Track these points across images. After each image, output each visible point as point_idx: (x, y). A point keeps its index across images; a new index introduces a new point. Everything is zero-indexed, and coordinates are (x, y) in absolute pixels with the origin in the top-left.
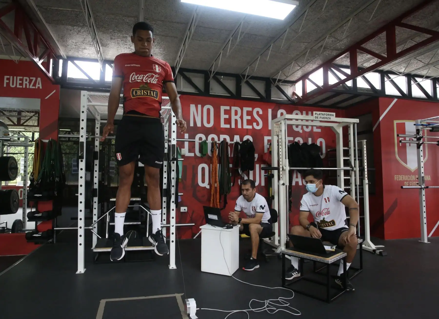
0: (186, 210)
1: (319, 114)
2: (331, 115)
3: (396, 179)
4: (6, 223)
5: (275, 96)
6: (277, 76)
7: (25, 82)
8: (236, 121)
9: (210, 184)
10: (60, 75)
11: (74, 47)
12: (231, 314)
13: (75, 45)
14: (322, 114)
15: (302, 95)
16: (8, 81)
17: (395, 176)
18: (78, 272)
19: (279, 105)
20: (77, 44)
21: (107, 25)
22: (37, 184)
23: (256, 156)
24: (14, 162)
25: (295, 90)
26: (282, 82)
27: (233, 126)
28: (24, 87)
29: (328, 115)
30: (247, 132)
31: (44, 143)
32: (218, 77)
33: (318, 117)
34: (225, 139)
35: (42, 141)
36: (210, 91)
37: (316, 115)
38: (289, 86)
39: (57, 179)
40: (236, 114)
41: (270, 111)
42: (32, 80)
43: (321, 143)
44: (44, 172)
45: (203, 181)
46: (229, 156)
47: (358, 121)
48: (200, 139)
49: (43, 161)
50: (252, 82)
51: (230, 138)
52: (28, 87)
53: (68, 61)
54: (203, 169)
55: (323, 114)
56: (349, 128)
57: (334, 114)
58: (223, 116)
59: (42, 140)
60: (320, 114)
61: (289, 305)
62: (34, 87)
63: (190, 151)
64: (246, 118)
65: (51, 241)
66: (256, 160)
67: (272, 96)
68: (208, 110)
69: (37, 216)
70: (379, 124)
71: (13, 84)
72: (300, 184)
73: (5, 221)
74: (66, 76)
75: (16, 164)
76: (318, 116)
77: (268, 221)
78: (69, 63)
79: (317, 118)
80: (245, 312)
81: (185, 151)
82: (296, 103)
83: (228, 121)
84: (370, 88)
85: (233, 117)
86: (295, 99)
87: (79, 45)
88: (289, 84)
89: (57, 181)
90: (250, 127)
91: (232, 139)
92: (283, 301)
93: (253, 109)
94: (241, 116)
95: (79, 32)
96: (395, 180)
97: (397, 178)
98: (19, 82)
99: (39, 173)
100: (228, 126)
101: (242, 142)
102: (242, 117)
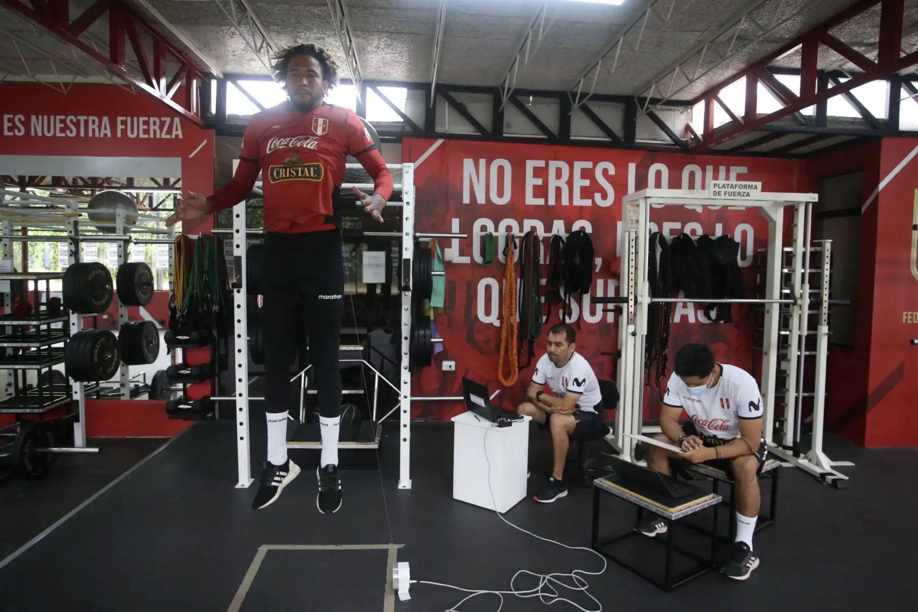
0: (453, 368)
1: (724, 186)
2: (751, 187)
3: (906, 320)
4: (144, 374)
5: (645, 134)
6: (647, 92)
7: (152, 128)
8: (558, 190)
9: (500, 317)
10: (213, 110)
11: (232, 58)
12: (473, 597)
13: (234, 55)
14: (729, 186)
15: (702, 133)
16: (123, 127)
17: (905, 313)
18: (238, 486)
19: (653, 153)
20: (236, 53)
21: (282, 21)
22: (181, 316)
23: (598, 261)
24: (146, 271)
25: (692, 120)
26: (663, 104)
27: (552, 201)
28: (152, 136)
29: (745, 186)
30: (581, 213)
31: (192, 240)
32: (521, 99)
33: (719, 193)
34: (534, 229)
35: (188, 237)
36: (505, 130)
37: (717, 187)
38: (678, 112)
39: (216, 308)
40: (559, 175)
41: (632, 167)
42: (165, 122)
43: (744, 233)
44: (192, 296)
45: (488, 312)
46: (542, 262)
47: (814, 199)
48: (484, 228)
49: (190, 274)
50: (595, 108)
51: (544, 225)
52: (158, 136)
53: (227, 81)
54: (488, 288)
55: (732, 185)
56: (796, 213)
57: (759, 184)
58: (531, 181)
59: (188, 235)
60: (726, 186)
61: (585, 590)
62: (169, 137)
63: (462, 253)
64: (580, 183)
65: (210, 415)
66: (597, 270)
67: (637, 136)
68: (501, 169)
69: (183, 373)
70: (877, 198)
71: (132, 133)
72: (692, 320)
73: (141, 371)
74: (225, 112)
75: (149, 276)
76: (720, 190)
77: (595, 407)
78: (229, 84)
79: (719, 195)
80: (497, 595)
81: (453, 254)
82: (692, 148)
83: (541, 191)
84: (860, 116)
85: (553, 183)
86: (690, 141)
87: (240, 54)
88: (679, 108)
89: (215, 310)
90: (588, 203)
91: (548, 228)
92: (579, 579)
93: (595, 166)
94: (568, 180)
95: (233, 35)
96: (904, 322)
97: (910, 317)
98: (142, 127)
99: (184, 296)
100: (540, 202)
101: (568, 233)
102: (570, 183)
